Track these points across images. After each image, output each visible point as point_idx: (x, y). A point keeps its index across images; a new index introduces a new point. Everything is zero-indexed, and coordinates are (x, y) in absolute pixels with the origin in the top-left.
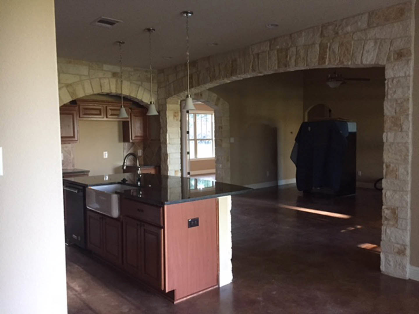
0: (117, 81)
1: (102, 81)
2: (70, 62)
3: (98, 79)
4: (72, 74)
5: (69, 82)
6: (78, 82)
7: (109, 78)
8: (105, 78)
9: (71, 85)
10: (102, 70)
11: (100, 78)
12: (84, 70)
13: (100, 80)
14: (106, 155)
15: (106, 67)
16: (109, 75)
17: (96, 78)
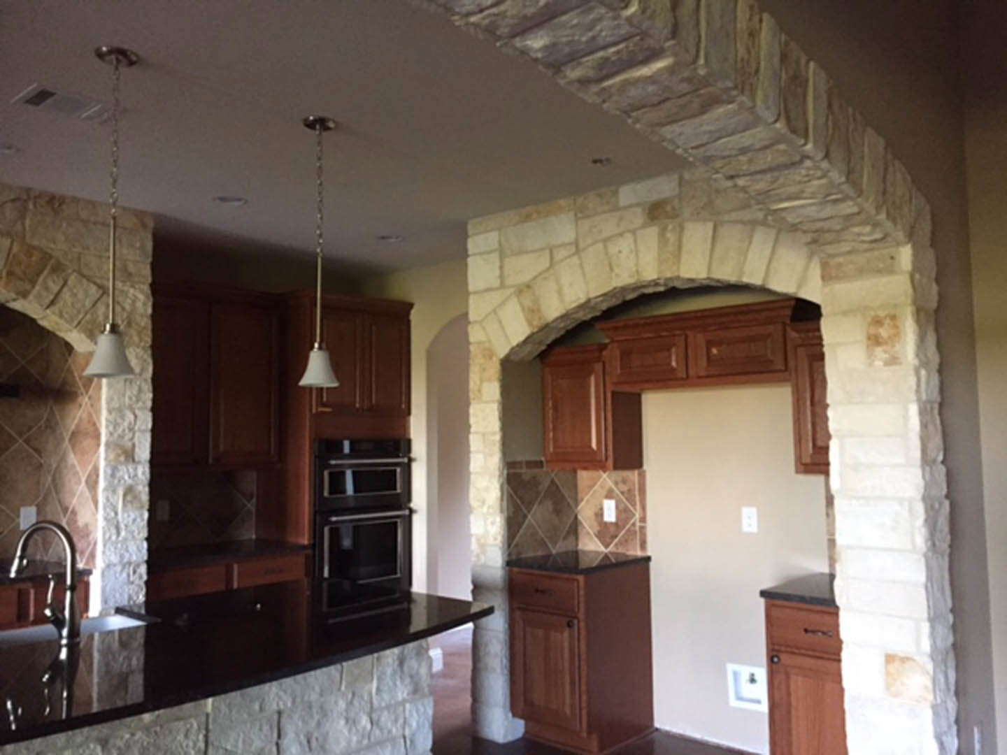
0: (662, 234)
1: (613, 250)
2: (528, 218)
3: (600, 245)
4: (533, 251)
5: (526, 277)
6: (548, 270)
7: (634, 232)
8: (621, 235)
9: (528, 286)
10: (616, 208)
11: (606, 241)
12: (563, 228)
13: (605, 247)
14: (750, 519)
15: (627, 194)
16: (638, 218)
17: (595, 242)
